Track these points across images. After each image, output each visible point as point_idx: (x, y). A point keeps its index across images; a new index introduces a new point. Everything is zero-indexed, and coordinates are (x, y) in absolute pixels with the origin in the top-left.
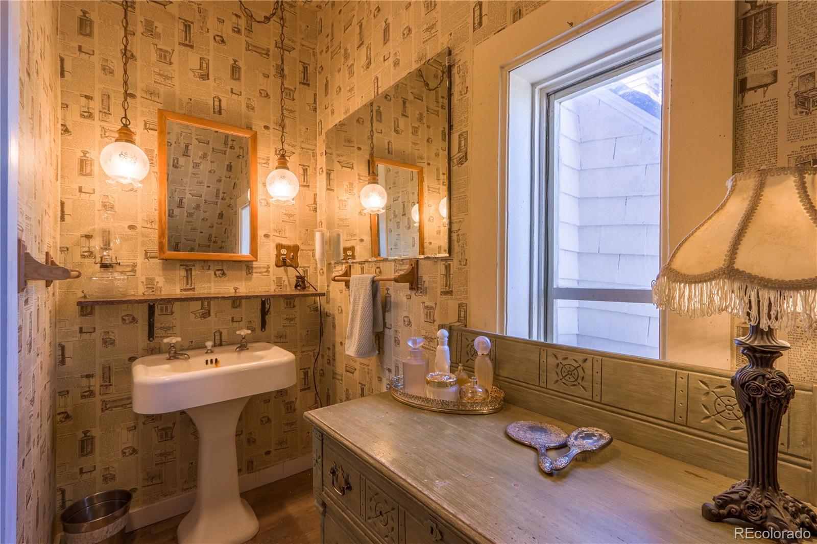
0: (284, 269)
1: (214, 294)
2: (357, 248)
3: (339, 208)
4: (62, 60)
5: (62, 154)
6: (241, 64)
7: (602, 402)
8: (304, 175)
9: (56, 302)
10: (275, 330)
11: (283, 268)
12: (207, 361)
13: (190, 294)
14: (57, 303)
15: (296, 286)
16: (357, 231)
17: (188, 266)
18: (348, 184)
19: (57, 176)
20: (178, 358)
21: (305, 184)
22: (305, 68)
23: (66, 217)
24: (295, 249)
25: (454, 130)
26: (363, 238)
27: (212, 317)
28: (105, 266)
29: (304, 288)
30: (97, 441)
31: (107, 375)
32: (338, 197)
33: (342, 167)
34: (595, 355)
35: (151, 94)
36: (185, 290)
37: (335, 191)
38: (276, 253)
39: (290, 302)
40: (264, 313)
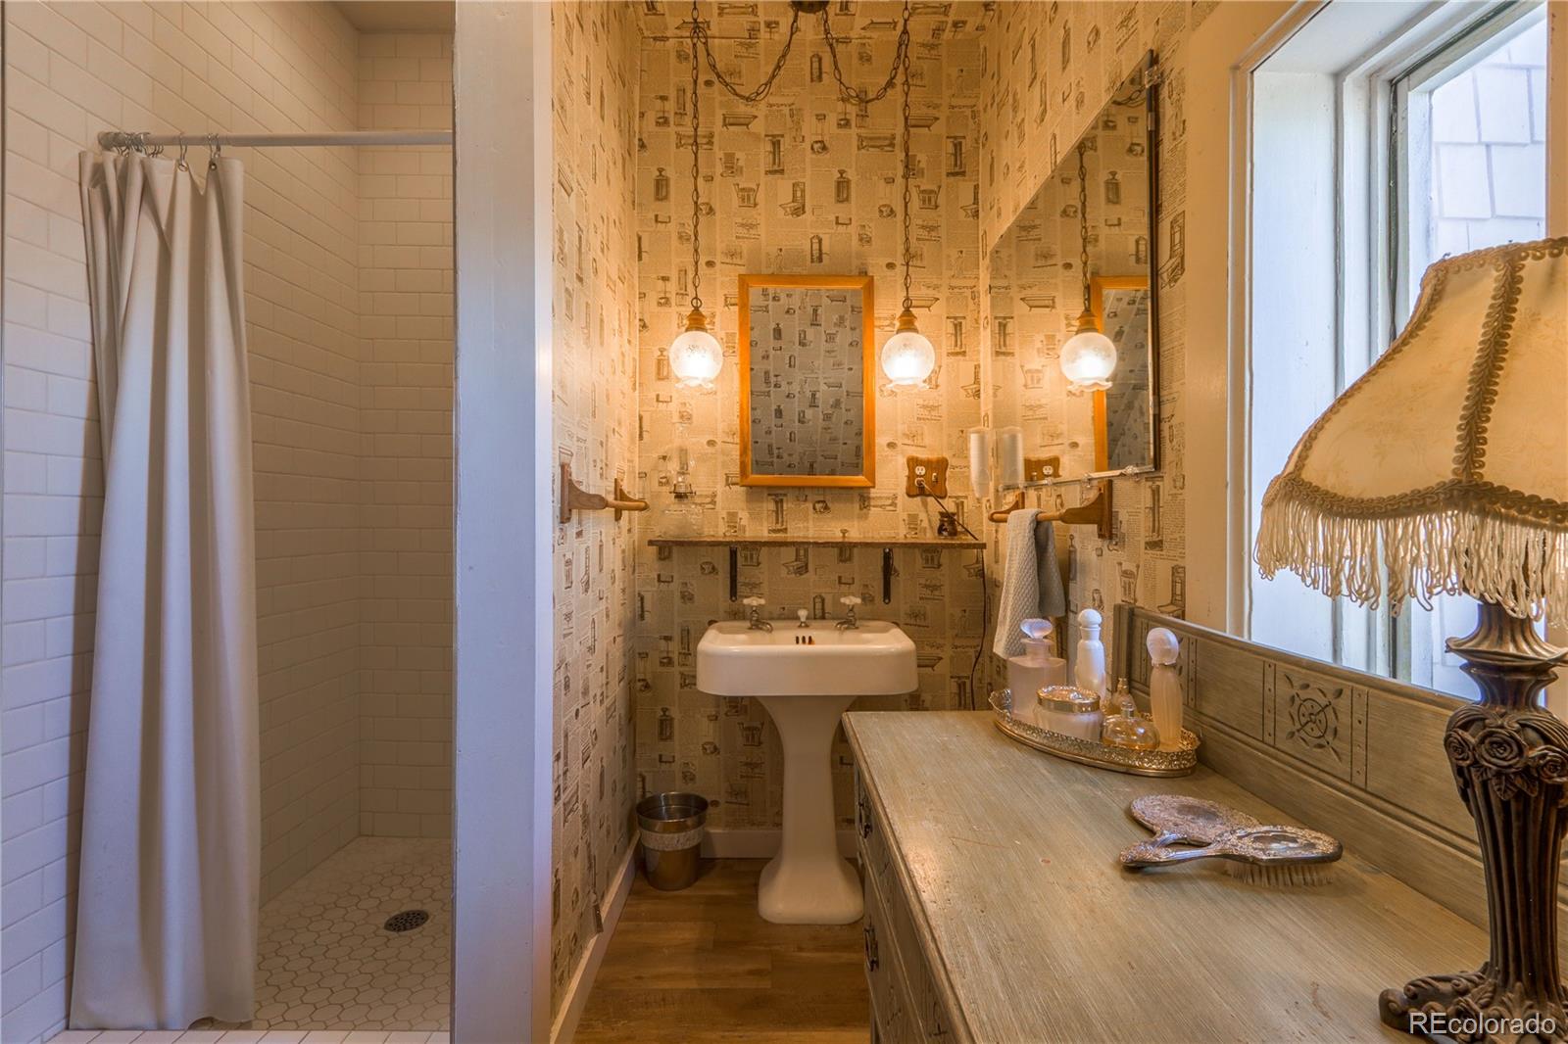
0: (923, 503)
1: (813, 538)
2: (1065, 461)
3: (1025, 386)
4: (640, 239)
5: (640, 356)
6: (851, 175)
7: (1369, 789)
8: (956, 336)
9: (634, 541)
10: (906, 603)
11: (919, 499)
12: (797, 638)
13: (779, 537)
14: (636, 543)
15: (941, 530)
16: (1064, 428)
17: (777, 494)
18: (1043, 338)
19: (635, 384)
20: (761, 629)
21: (958, 350)
22: (958, 146)
23: (645, 434)
24: (941, 465)
25: (1163, 215)
26: (1076, 439)
27: (811, 576)
28: (680, 496)
29: (954, 533)
30: (676, 723)
31: (685, 640)
32: (1022, 367)
33: (1031, 307)
34: (1357, 683)
35: (732, 256)
36: (774, 531)
37: (1017, 355)
38: (907, 474)
39: (932, 557)
40: (888, 570)
